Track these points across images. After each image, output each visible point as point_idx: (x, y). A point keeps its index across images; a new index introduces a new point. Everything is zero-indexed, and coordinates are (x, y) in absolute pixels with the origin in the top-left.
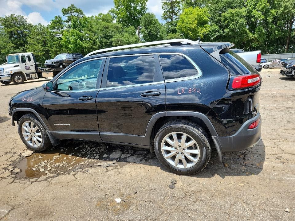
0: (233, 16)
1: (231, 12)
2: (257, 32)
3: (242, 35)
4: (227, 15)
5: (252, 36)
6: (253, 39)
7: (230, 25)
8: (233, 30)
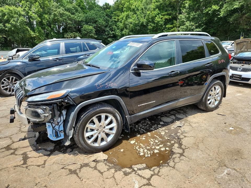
0: (12, 13)
1: (9, 9)
2: (37, 31)
3: (25, 32)
4: (4, 11)
5: (33, 34)
6: (35, 37)
7: (11, 21)
8: (15, 26)
